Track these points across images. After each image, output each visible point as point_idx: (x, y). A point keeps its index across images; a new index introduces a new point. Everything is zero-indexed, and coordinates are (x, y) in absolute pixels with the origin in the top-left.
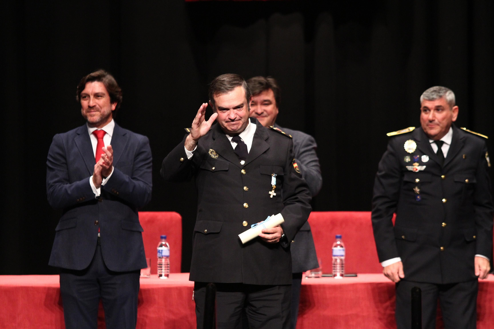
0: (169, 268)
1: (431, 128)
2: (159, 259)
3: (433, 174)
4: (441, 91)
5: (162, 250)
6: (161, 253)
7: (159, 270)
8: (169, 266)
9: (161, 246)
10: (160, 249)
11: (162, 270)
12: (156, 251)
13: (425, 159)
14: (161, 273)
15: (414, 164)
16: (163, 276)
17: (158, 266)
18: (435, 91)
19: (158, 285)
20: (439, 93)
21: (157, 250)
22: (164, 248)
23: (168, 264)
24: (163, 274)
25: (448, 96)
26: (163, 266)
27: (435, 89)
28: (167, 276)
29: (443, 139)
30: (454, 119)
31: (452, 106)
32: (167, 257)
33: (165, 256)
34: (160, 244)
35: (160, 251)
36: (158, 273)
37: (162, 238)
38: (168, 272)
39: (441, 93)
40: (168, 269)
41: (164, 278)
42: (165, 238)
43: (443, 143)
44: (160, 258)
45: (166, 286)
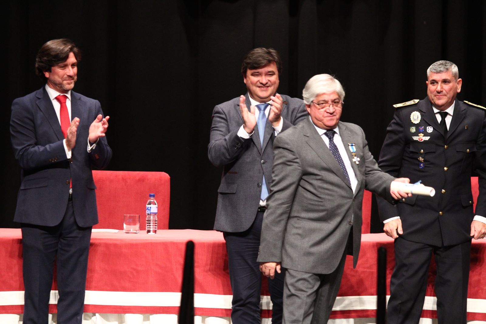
0: (156, 224)
1: (439, 99)
2: (147, 216)
3: (437, 145)
4: (447, 65)
5: (150, 207)
6: (150, 210)
7: (148, 226)
8: (157, 222)
9: (150, 204)
10: (149, 206)
11: (150, 226)
12: (145, 209)
13: (430, 130)
14: (149, 229)
15: (419, 135)
16: (151, 232)
17: (147, 222)
18: (442, 64)
19: (146, 240)
20: (446, 65)
21: (146, 207)
22: (152, 206)
23: (156, 221)
24: (151, 229)
25: (454, 68)
26: (151, 222)
27: (441, 63)
28: (155, 232)
29: (447, 111)
30: (459, 91)
31: (457, 78)
32: (155, 214)
33: (153, 213)
34: (149, 201)
35: (149, 209)
36: (147, 229)
37: (151, 196)
38: (156, 228)
39: (448, 66)
40: (156, 226)
41: (152, 233)
42: (154, 196)
43: (447, 114)
44: (148, 214)
45: (153, 241)
